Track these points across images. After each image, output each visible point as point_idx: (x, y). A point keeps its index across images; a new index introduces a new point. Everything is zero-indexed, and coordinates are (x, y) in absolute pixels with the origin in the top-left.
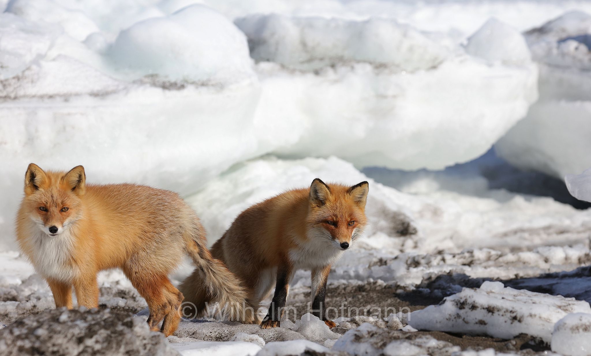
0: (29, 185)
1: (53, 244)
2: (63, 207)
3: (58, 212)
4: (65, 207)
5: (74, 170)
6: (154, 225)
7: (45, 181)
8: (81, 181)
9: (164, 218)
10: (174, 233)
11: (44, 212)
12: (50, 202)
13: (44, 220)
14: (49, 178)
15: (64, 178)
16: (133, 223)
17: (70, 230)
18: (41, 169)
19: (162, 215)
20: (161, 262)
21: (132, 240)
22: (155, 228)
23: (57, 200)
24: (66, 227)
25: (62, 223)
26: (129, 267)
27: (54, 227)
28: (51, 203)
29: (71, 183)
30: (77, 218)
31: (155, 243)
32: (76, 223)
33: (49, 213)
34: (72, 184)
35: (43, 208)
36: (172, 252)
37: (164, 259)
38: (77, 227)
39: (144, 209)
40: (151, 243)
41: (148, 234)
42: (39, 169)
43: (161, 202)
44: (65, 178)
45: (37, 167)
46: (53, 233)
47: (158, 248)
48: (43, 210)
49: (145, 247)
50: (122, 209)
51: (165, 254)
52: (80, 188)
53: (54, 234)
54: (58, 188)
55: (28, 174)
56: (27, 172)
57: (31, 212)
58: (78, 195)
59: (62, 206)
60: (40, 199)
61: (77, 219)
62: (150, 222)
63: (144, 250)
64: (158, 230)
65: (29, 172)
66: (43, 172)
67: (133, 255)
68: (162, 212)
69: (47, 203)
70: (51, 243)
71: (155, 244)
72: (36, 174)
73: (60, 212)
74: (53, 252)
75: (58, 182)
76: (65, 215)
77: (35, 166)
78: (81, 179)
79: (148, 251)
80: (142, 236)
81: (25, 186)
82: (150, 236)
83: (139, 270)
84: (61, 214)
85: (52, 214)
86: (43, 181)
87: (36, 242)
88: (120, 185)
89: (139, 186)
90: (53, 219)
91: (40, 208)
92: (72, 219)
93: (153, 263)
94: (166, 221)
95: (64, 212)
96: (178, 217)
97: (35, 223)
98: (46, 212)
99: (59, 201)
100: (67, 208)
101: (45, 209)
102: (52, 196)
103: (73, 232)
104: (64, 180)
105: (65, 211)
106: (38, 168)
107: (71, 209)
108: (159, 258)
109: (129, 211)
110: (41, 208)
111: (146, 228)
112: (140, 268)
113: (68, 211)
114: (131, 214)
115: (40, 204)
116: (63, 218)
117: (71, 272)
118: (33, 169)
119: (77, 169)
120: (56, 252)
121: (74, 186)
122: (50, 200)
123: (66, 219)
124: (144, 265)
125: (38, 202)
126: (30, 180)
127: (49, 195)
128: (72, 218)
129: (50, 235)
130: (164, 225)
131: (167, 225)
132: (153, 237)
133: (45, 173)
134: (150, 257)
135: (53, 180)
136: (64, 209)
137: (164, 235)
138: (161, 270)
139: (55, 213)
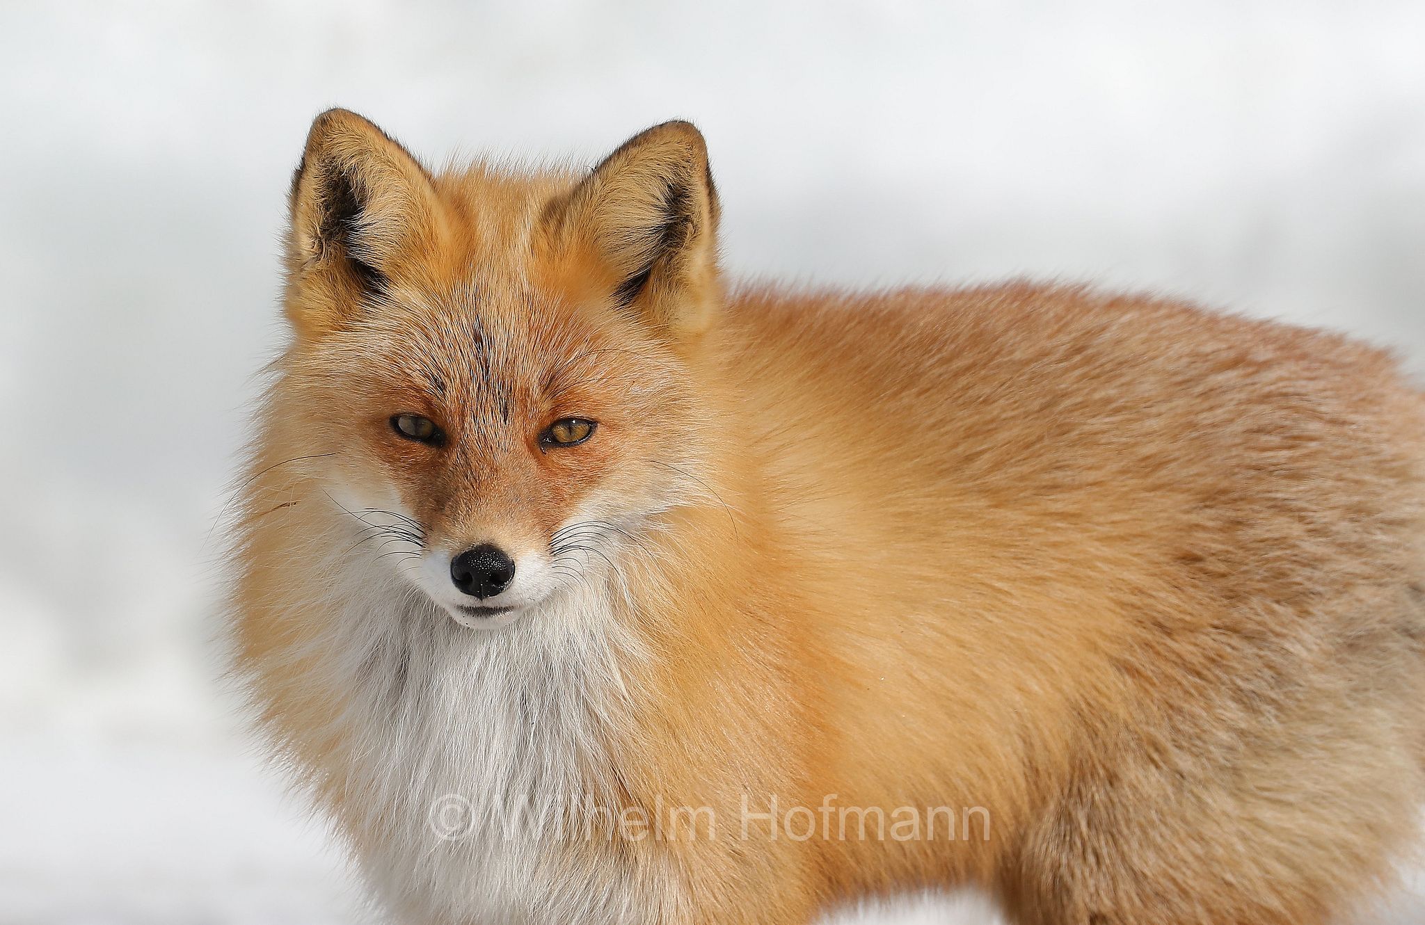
0: (319, 266)
1: (494, 683)
2: (554, 411)
3: (522, 448)
4: (568, 414)
5: (634, 151)
6: (1223, 575)
7: (431, 236)
8: (683, 234)
9: (1297, 529)
10: (1373, 636)
11: (422, 452)
12: (466, 374)
13: (419, 511)
14: (460, 208)
15: (563, 214)
16: (1073, 562)
17: (610, 586)
18: (397, 153)
19: (1281, 508)
20: (1275, 842)
21: (1068, 685)
22: (1234, 596)
23: (511, 363)
24: (576, 559)
25: (548, 527)
26: (1047, 878)
27: (490, 550)
28: (473, 388)
29: (616, 249)
30: (658, 496)
31: (1233, 705)
32: (655, 536)
33: (455, 457)
34: (622, 254)
35: (417, 419)
36: (1352, 773)
37: (1296, 822)
38: (660, 563)
39: (1153, 464)
40: (1209, 708)
41: (1183, 646)
42: (391, 149)
43: (1269, 414)
44: (573, 212)
45: (371, 134)
46: (480, 597)
47: (1257, 744)
48: (413, 438)
49: (1163, 736)
50: (997, 466)
51: (1309, 785)
52: (679, 283)
53: (490, 602)
54: (523, 277)
55: (312, 185)
56: (300, 174)
57: (332, 450)
58: (661, 331)
59: (546, 406)
60: (392, 358)
61: (661, 506)
62: (1197, 559)
63: (1153, 753)
64: (1254, 611)
65: (314, 170)
66: (415, 169)
67: (1074, 789)
68: (1286, 491)
69: (442, 387)
70: (480, 676)
71: (1233, 712)
72: (369, 184)
73: (531, 449)
74: (488, 746)
75: (524, 238)
76: (570, 473)
77: (360, 129)
78: (687, 219)
79: (1185, 762)
80: (1139, 659)
81: (291, 277)
82: (1197, 660)
83: (1116, 901)
84: (541, 463)
85: (474, 463)
86: (415, 235)
87: (368, 667)
88: (981, 293)
89: (1117, 304)
90: (477, 496)
91: (394, 420)
92: (621, 502)
93: (1220, 852)
94: (1311, 547)
95: (559, 450)
96: (1402, 523)
97: (364, 536)
98: (434, 450)
99: (531, 374)
100: (588, 422)
101: (426, 428)
102: (478, 338)
103: (629, 601)
104: (560, 223)
105: (571, 444)
106: (379, 143)
107: (612, 427)
108: (1267, 814)
109: (1046, 478)
110: (402, 424)
111: (1167, 602)
112: (1126, 886)
113: (593, 441)
114: (1061, 502)
115: (395, 391)
116: (556, 490)
117: (626, 901)
118: (344, 148)
119: (657, 150)
120: (512, 750)
121: (633, 268)
122: (462, 366)
123: (576, 495)
124: (1149, 863)
125: (377, 381)
126: (323, 231)
127: (457, 328)
128: (624, 492)
129: (461, 608)
130: (1300, 575)
131: (1317, 574)
132: (1215, 660)
133: (428, 176)
134: (1201, 805)
135: (486, 229)
136: (561, 431)
137: (1296, 648)
138: (1274, 903)
139: (500, 458)
